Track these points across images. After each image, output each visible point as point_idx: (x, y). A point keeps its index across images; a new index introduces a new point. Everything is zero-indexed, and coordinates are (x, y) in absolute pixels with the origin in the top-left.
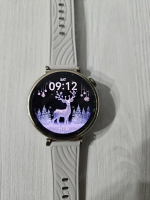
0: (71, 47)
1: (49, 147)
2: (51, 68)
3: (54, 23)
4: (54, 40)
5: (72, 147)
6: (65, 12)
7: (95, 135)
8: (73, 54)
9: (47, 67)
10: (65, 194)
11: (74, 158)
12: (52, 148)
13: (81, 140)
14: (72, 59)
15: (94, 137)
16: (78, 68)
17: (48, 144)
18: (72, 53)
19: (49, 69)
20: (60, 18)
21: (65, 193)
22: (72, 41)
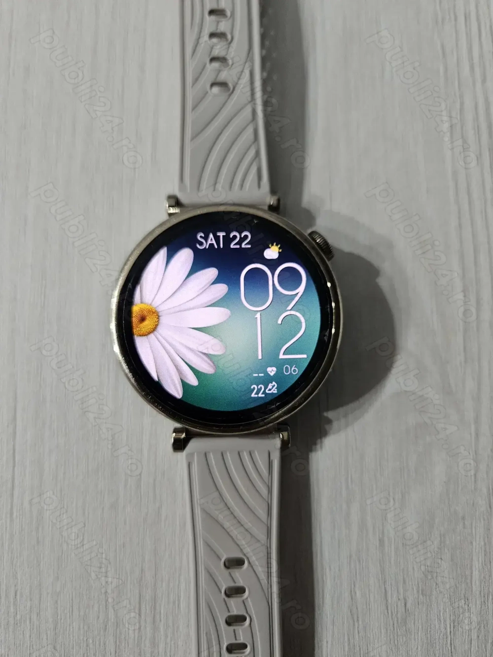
0: (250, 131)
1: (182, 456)
2: (184, 199)
3: (194, 51)
4: (194, 108)
5: (257, 455)
6: (228, 13)
7: (329, 421)
8: (258, 153)
9: (170, 197)
10: (235, 612)
11: (264, 491)
12: (190, 456)
13: (286, 434)
14: (254, 170)
15: (327, 427)
16: (272, 201)
17: (179, 445)
18: (252, 153)
19: (177, 203)
20: (212, 35)
21: (235, 607)
22: (254, 112)
